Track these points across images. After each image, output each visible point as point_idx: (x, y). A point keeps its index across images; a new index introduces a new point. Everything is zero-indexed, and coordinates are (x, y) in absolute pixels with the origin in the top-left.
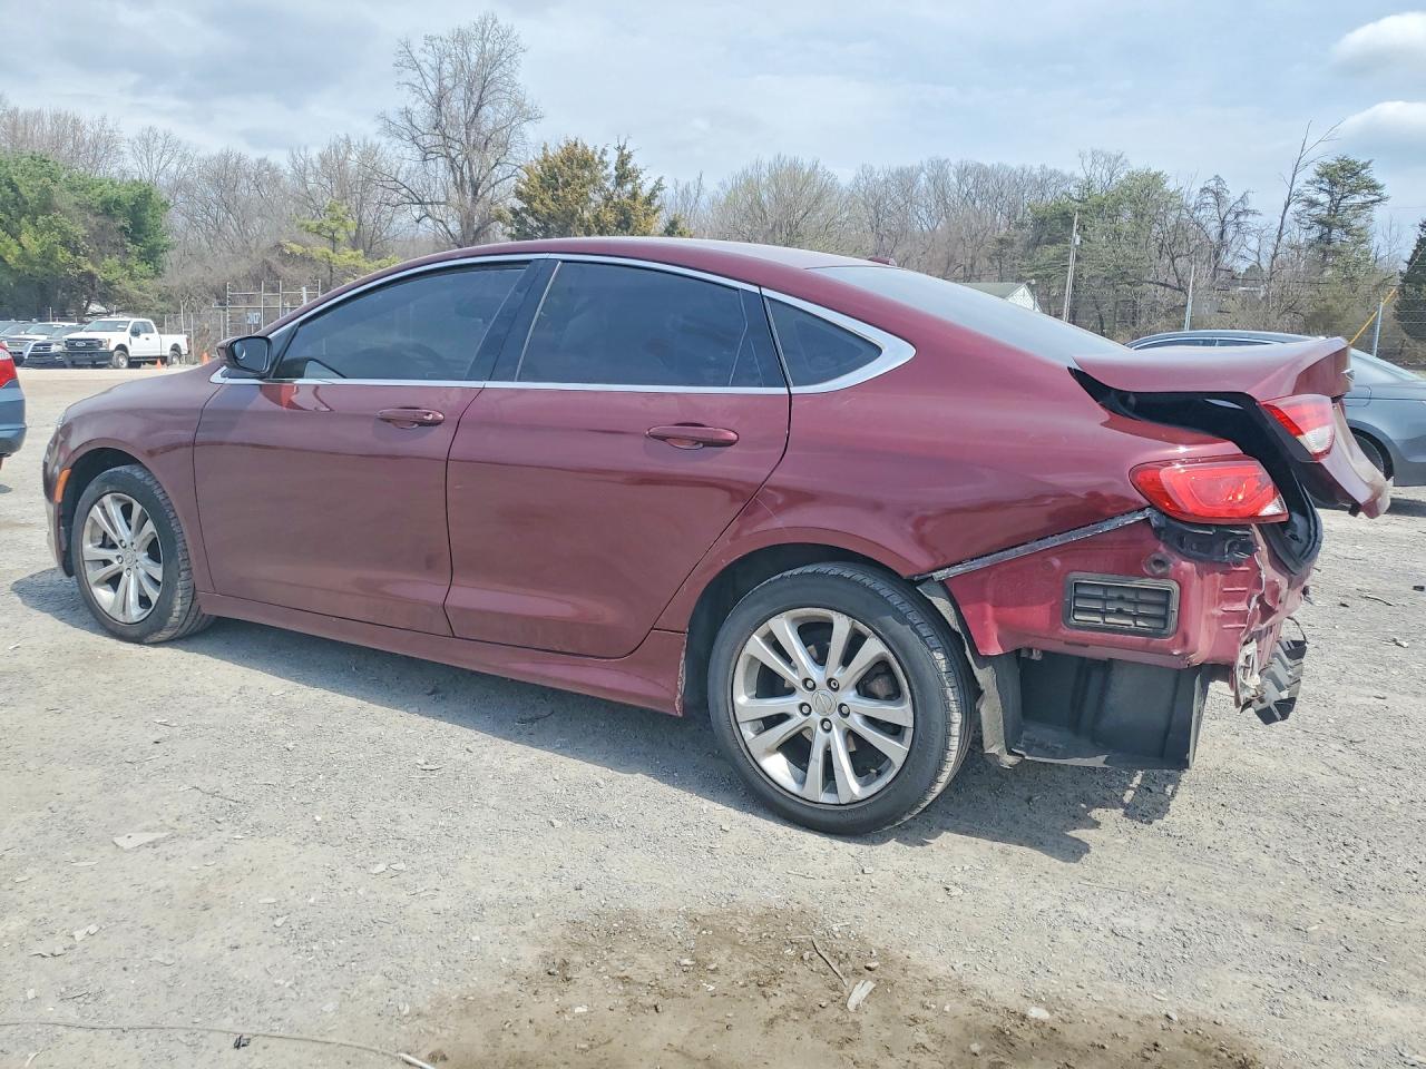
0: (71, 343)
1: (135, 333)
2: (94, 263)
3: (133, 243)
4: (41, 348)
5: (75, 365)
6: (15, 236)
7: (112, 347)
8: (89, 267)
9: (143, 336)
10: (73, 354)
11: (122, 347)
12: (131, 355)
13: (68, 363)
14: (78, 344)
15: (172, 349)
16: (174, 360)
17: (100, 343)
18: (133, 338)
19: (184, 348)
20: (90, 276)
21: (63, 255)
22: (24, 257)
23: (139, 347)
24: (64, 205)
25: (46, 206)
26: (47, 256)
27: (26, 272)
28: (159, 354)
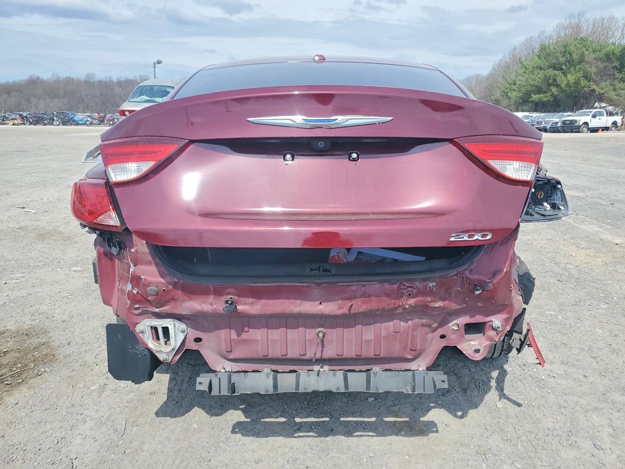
0: (564, 122)
1: (594, 116)
2: (597, 85)
3: (619, 73)
4: (554, 124)
5: (564, 132)
6: (566, 76)
7: (581, 123)
8: (595, 87)
9: (598, 118)
10: (564, 127)
11: (586, 123)
12: (590, 127)
13: (561, 131)
14: (567, 122)
15: (612, 124)
16: (613, 128)
17: (576, 121)
18: (592, 119)
19: (619, 123)
20: (593, 91)
21: (583, 82)
22: (568, 85)
23: (594, 123)
24: (589, 60)
25: (582, 60)
26: (577, 83)
27: (568, 91)
28: (605, 126)
